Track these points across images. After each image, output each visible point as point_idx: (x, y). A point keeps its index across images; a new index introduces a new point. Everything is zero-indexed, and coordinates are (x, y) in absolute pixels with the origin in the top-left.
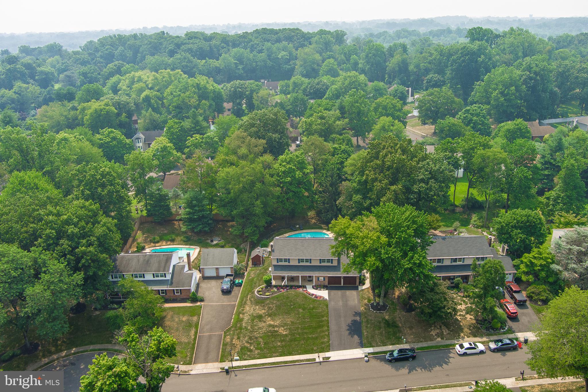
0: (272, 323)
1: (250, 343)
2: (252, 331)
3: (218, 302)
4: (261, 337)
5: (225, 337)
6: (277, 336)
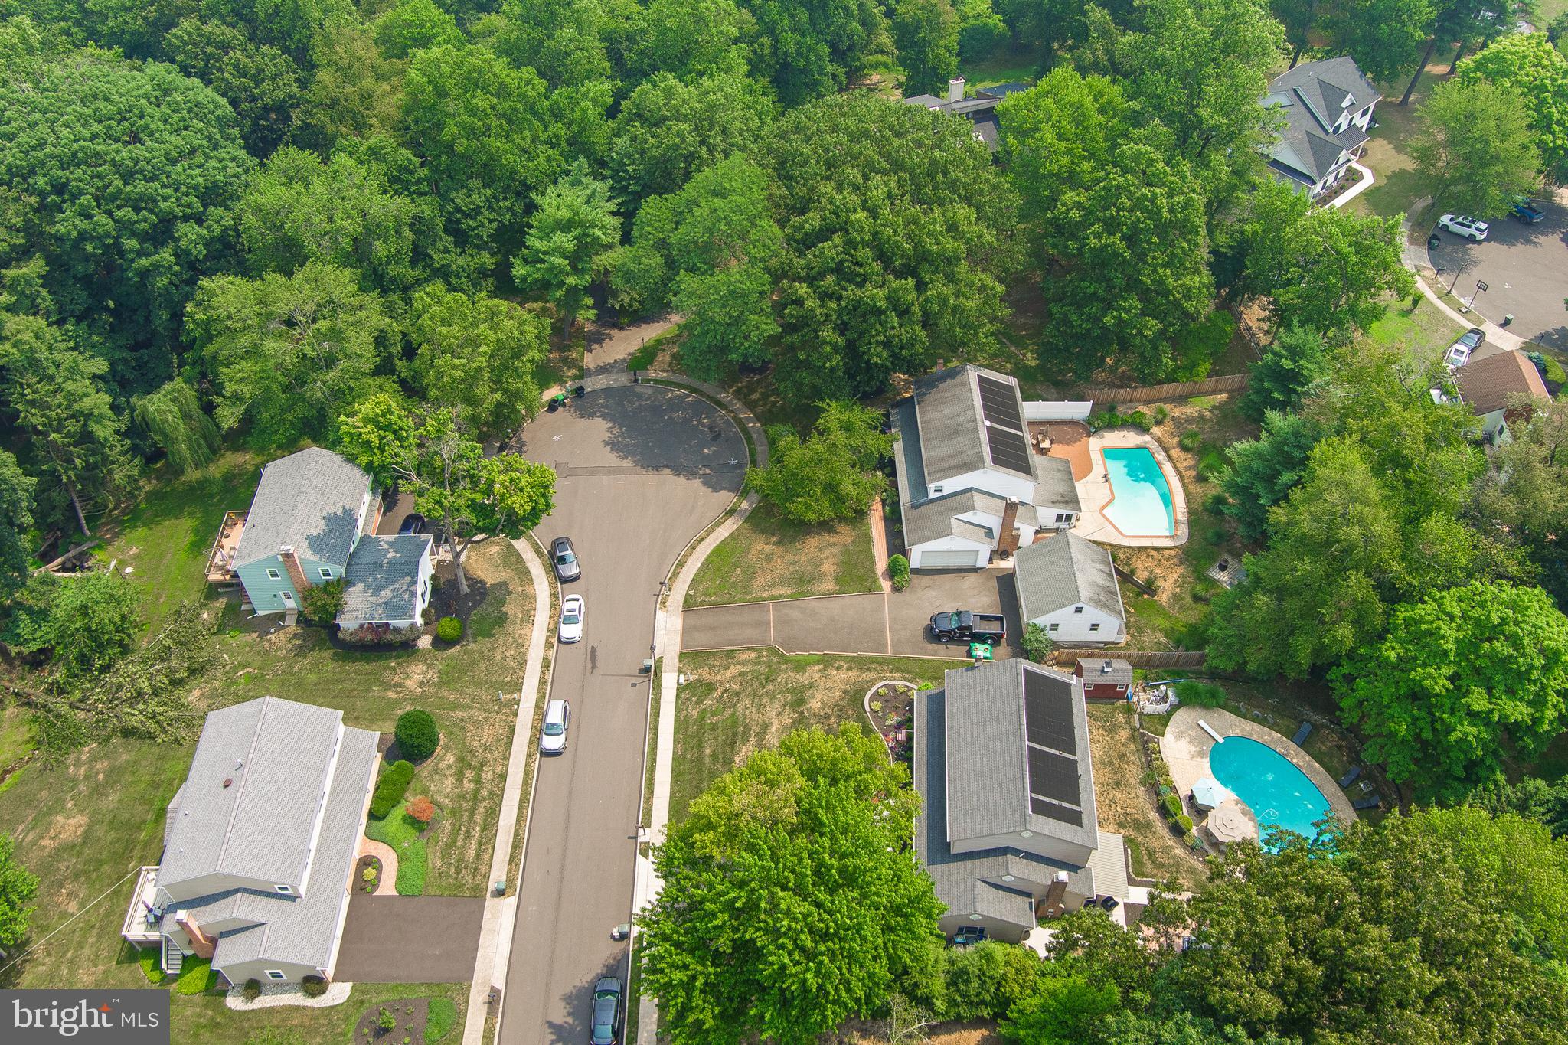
0: (773, 728)
1: (721, 697)
2: (755, 695)
3: (893, 620)
4: (733, 715)
5: (754, 650)
6: (733, 744)
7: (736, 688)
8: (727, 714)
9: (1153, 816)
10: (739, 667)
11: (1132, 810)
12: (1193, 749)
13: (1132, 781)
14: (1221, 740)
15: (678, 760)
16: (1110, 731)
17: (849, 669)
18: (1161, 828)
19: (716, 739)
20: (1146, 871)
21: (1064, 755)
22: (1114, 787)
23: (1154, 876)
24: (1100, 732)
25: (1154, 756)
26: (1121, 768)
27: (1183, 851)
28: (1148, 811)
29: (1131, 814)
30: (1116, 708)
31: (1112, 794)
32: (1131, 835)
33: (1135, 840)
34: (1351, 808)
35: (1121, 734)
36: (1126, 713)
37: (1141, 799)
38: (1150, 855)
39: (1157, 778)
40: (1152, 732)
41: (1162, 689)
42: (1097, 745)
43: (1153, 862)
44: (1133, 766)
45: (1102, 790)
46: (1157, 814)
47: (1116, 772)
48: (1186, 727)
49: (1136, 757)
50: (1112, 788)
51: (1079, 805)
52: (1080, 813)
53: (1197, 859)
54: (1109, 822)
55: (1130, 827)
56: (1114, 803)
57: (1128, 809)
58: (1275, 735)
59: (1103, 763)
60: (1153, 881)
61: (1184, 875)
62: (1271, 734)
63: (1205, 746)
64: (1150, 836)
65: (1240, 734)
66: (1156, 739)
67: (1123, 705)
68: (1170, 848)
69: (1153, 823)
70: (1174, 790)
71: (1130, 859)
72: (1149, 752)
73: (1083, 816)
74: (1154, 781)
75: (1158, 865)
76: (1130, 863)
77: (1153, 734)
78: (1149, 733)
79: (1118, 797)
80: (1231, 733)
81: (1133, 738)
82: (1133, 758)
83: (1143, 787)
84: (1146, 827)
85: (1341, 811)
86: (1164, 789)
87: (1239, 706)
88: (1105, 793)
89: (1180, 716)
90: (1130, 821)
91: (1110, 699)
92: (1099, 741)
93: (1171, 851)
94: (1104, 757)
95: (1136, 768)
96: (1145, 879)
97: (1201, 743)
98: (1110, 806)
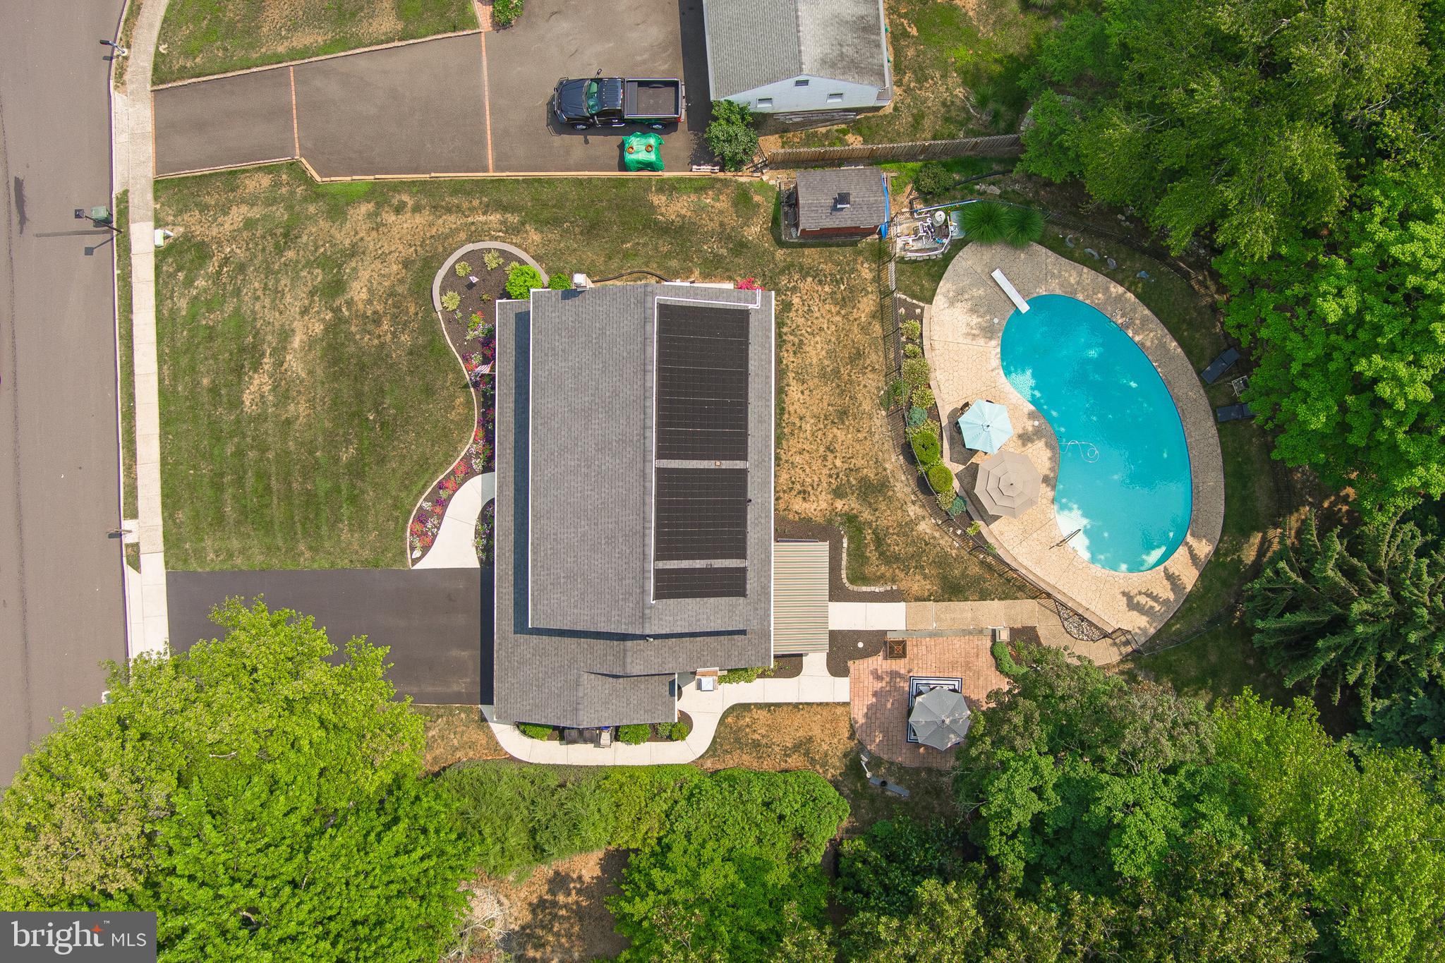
0: (297, 342)
1: (219, 273)
2: (269, 271)
3: (496, 89)
4: (237, 311)
5: (268, 170)
6: (239, 371)
7: (241, 254)
8: (229, 308)
9: (894, 461)
10: (244, 209)
11: (860, 462)
12: (975, 320)
13: (866, 406)
14: (1024, 308)
15: (165, 395)
16: (843, 303)
17: (417, 209)
18: (903, 486)
19: (214, 357)
20: (869, 570)
21: (724, 467)
22: (836, 421)
23: (879, 579)
24: (827, 307)
25: (910, 346)
26: (851, 382)
27: (933, 521)
28: (886, 456)
29: (858, 470)
30: (860, 253)
31: (831, 436)
32: (853, 509)
33: (857, 517)
34: (1212, 418)
35: (861, 306)
36: (875, 262)
37: (876, 436)
38: (879, 541)
39: (909, 393)
40: (913, 296)
41: (940, 216)
42: (818, 338)
43: (881, 554)
44: (871, 376)
45: (815, 428)
46: (901, 457)
47: (843, 391)
48: (971, 285)
49: (880, 353)
50: (833, 422)
51: (744, 557)
52: (744, 570)
53: (954, 532)
54: (819, 490)
55: (853, 494)
56: (832, 452)
57: (853, 461)
58: (1116, 289)
59: (823, 375)
60: (877, 590)
61: (927, 571)
62: (1108, 288)
63: (996, 321)
64: (883, 506)
65: (1058, 292)
66: (918, 311)
67: (872, 244)
68: (912, 524)
69: (891, 480)
70: (933, 413)
71: (844, 556)
72: (903, 339)
73: (750, 575)
74: (903, 400)
75: (888, 559)
76: (844, 563)
77: (914, 301)
78: (908, 299)
79: (840, 440)
80: (1042, 291)
81: (881, 313)
82: (873, 357)
83: (884, 413)
84: (879, 491)
85: (1194, 424)
86: (918, 413)
87: (1064, 238)
88: (820, 433)
89: (964, 263)
90: (854, 482)
91: (851, 235)
92: (821, 329)
93: (913, 530)
94: (826, 362)
95: (876, 377)
96: (865, 589)
97: (988, 311)
98: (825, 459)
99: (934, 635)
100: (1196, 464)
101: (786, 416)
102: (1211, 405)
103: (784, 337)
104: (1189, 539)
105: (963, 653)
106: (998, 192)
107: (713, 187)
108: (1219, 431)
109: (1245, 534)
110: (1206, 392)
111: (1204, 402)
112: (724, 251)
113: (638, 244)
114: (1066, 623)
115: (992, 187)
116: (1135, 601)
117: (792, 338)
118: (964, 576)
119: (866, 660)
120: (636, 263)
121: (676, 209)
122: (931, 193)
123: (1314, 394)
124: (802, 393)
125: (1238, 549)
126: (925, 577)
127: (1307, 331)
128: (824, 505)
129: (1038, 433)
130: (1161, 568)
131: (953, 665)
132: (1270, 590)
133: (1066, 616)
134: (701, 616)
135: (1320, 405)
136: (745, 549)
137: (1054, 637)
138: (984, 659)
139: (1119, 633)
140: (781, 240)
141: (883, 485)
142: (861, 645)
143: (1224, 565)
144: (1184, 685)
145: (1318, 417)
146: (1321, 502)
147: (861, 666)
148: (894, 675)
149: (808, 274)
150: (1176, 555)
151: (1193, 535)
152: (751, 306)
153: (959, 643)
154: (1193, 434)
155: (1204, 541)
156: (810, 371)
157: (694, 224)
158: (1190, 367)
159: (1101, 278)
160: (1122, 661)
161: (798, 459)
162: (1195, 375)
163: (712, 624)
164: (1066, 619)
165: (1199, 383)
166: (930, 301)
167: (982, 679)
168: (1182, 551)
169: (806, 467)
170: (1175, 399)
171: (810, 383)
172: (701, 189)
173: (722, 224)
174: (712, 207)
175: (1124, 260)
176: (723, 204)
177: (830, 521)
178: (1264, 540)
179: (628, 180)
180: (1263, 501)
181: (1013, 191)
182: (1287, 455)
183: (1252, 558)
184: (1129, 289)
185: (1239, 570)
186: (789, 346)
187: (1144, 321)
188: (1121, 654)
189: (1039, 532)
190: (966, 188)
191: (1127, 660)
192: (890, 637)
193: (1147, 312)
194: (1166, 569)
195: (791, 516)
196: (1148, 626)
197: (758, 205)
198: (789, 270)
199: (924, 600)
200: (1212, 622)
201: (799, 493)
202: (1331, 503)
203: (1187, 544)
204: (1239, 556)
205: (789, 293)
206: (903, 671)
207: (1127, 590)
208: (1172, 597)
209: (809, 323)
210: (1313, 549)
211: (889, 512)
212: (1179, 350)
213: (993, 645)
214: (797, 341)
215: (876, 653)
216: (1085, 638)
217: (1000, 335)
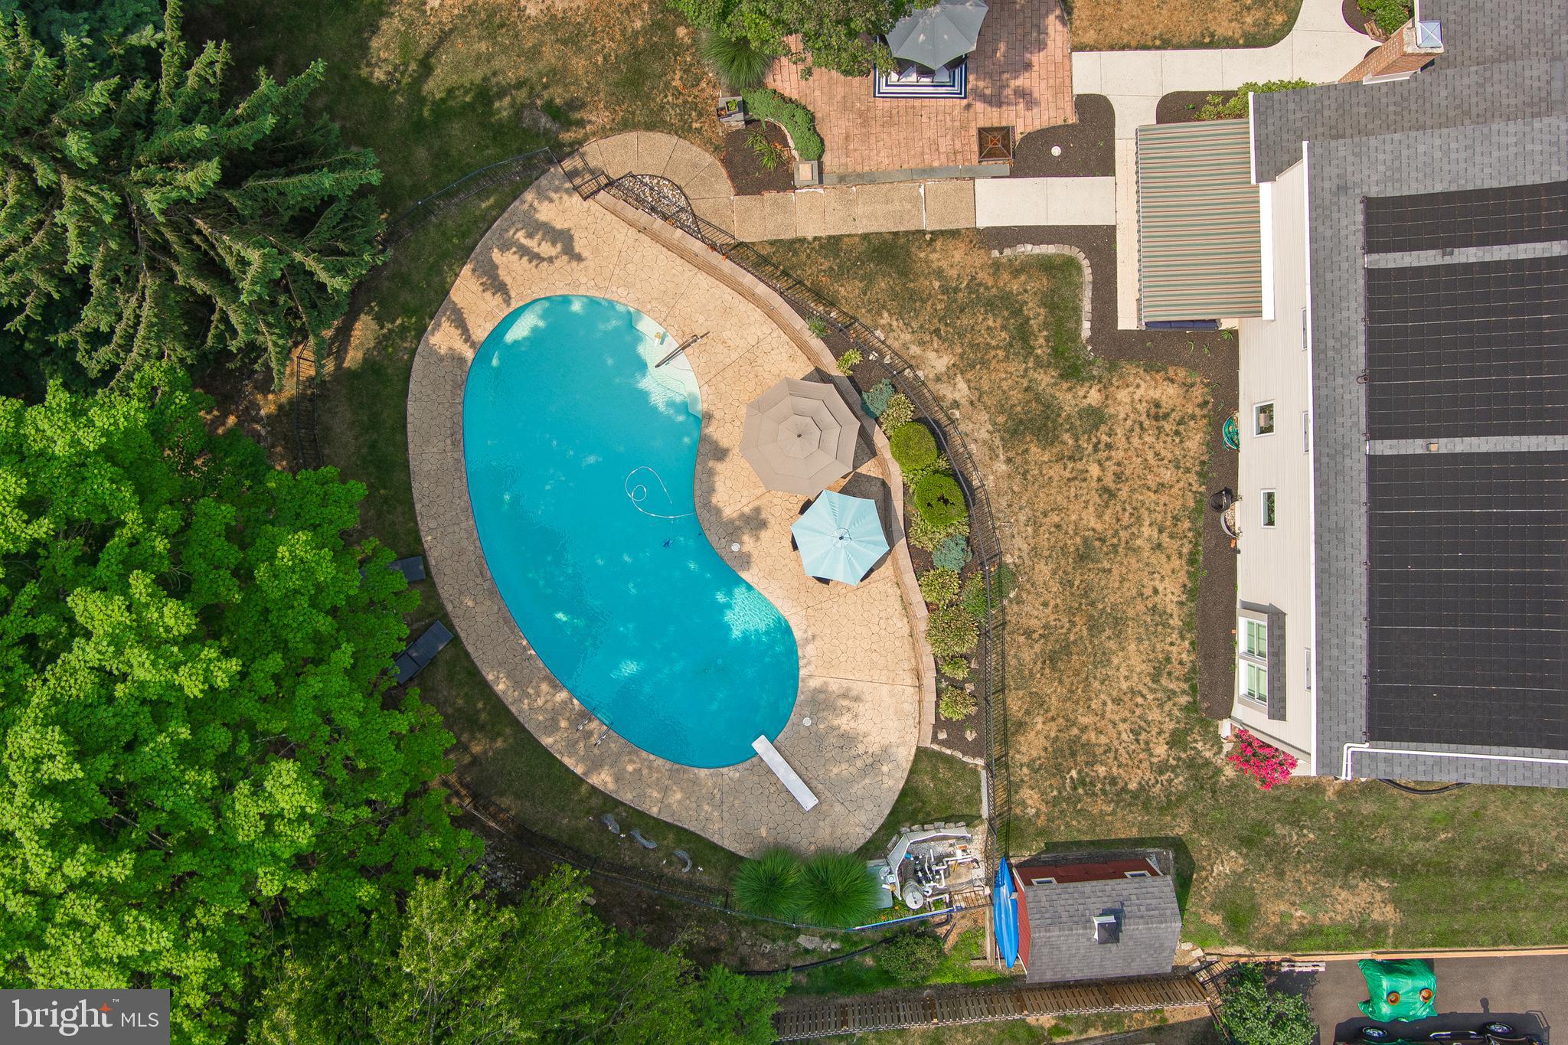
11: (1056, 472)
12: (844, 722)
14: (761, 745)
16: (1074, 746)
18: (976, 433)
20: (1039, 283)
21: (1419, 442)
22: (1097, 544)
23: (1018, 269)
24: (1103, 740)
25: (961, 675)
26: (1071, 612)
27: (920, 374)
28: (1004, 485)
29: (1060, 458)
30: (1041, 833)
31: (1106, 518)
32: (1070, 389)
33: (1062, 376)
34: (433, 562)
35: (1042, 742)
36: (1017, 818)
37: (1022, 518)
38: (1023, 335)
39: (963, 597)
40: (949, 760)
41: (913, 900)
42: (1124, 686)
43: (1017, 312)
44: (1033, 622)
45: (1134, 530)
46: (976, 483)
47: (1086, 595)
48: (850, 781)
49: (1014, 662)
50: (1103, 540)
51: (1371, 274)
52: (1370, 248)
53: (882, 356)
54: (1129, 422)
55: (1069, 416)
56: (1106, 490)
57: (1067, 474)
58: (603, 780)
59: (1118, 623)
60: (1029, 247)
61: (937, 284)
62: (617, 780)
63: (807, 722)
64: (1016, 396)
65: (703, 773)
66: (943, 736)
67: (1020, 847)
68: (962, 366)
69: (998, 442)
70: (922, 562)
71: (1087, 306)
72: (970, 687)
73: (1358, 240)
74: (976, 582)
75: (1007, 305)
76: (1087, 294)
77: (948, 752)
78: (959, 755)
79: (1091, 509)
80: (731, 773)
81: (1007, 731)
82: (1027, 656)
83: (1008, 559)
84: (1021, 422)
85: (462, 552)
86: (952, 559)
87: (695, 866)
88: (1125, 521)
89: (863, 819)
90: (1066, 437)
91: (1055, 863)
92: (1117, 701)
93: (961, 356)
94: (1112, 645)
95: (1024, 621)
96: (1050, 249)
97: (820, 739)
98: (1118, 477)
99: (928, 172)
100: (457, 483)
101: (1185, 550)
102: (433, 585)
103: (1186, 686)
104: (469, 354)
105: (873, 140)
106: (803, 940)
107: (1290, 936)
108: (419, 540)
109: (371, 366)
110: (442, 607)
111: (446, 590)
112: (1280, 830)
113: (1427, 839)
114: (683, 203)
115: (810, 947)
116: (559, 246)
117: (1172, 686)
118: (869, 279)
119: (1045, 125)
120: (1431, 807)
121: (1357, 899)
122: (919, 936)
123: (304, 602)
124: (1156, 591)
125: (382, 342)
126: (939, 273)
127: (325, 731)
128: (1122, 395)
129: (734, 530)
130: (515, 304)
131: (890, 121)
132: (341, 253)
133: (683, 216)
134: (1463, 155)
135: (295, 582)
136: (1370, 288)
137: (702, 178)
138: (835, 131)
139: (587, 189)
140: (1176, 851)
141: (1014, 433)
142: (1056, 151)
143: (408, 312)
144: (471, 106)
145: (293, 557)
146: (239, 424)
147: (1053, 114)
148: (996, 101)
149: (1135, 795)
150: (490, 327)
151: (461, 360)
152: (1365, 747)
153: (880, 157)
154: (463, 534)
155: (442, 352)
156: (1142, 630)
157: (1327, 875)
158: (470, 649)
159: (627, 797)
160: (580, 143)
161: (1167, 475)
162: (462, 635)
163: (1437, 142)
164: (682, 210)
165: (456, 622)
166: (921, 752)
167: (839, 98)
168: (480, 334)
169: (1152, 461)
170: (493, 593)
171: (1141, 608)
172: (1311, 933)
173: (1280, 875)
174: (1293, 904)
175: (590, 830)
176: (1274, 910)
177: (1112, 367)
178: (340, 357)
179: (1433, 945)
180: (341, 422)
181: (774, 941)
182: (336, 488)
183: (358, 325)
184: (579, 781)
185: (380, 304)
186: (1178, 671)
187: (552, 727)
188: (582, 156)
189: (728, 361)
190: (856, 943)
191: (571, 145)
192: (1004, 166)
193: (547, 741)
194: (507, 301)
195: (1182, 373)
196: (536, 203)
197: (1214, 908)
198: (1169, 801)
199: (942, 233)
200: (427, 211)
201: (1166, 416)
202: (224, 424)
203: (473, 345)
204: (382, 328)
205: (1172, 762)
206: (979, 106)
207: (574, 264)
208: (496, 255)
209: (1138, 712)
210: (271, 320)
211: (1005, 385)
212: (490, 677)
213: (820, 157)
214: (1164, 681)
215: (1029, 138)
216: (647, 180)
217: (801, 698)
